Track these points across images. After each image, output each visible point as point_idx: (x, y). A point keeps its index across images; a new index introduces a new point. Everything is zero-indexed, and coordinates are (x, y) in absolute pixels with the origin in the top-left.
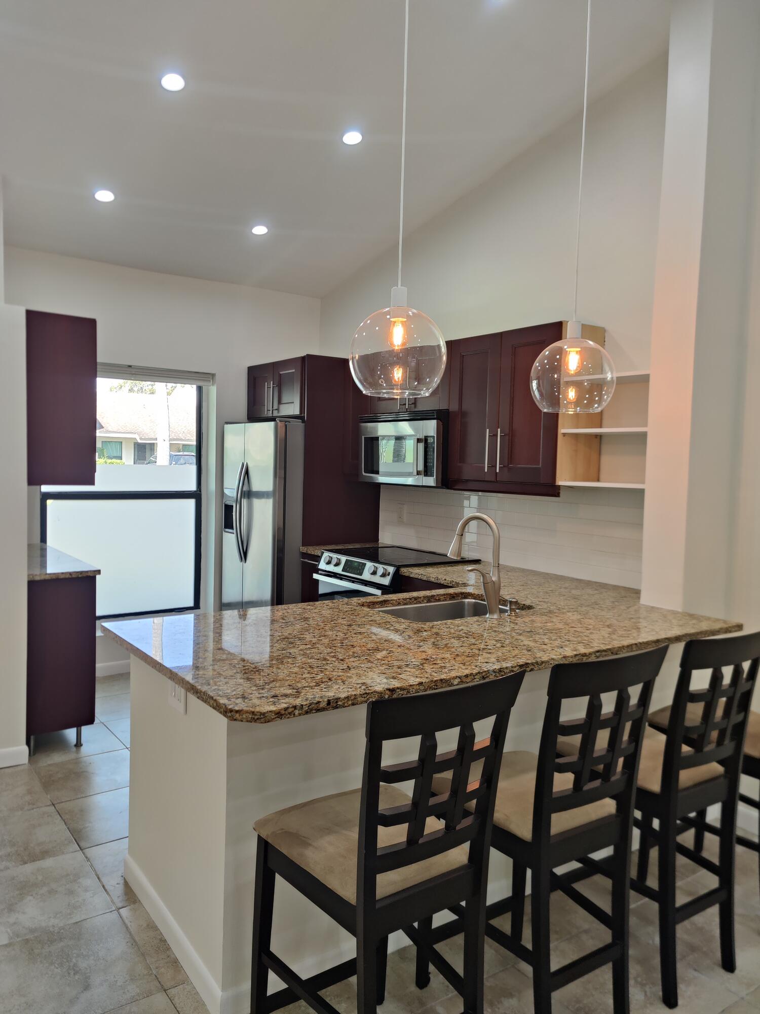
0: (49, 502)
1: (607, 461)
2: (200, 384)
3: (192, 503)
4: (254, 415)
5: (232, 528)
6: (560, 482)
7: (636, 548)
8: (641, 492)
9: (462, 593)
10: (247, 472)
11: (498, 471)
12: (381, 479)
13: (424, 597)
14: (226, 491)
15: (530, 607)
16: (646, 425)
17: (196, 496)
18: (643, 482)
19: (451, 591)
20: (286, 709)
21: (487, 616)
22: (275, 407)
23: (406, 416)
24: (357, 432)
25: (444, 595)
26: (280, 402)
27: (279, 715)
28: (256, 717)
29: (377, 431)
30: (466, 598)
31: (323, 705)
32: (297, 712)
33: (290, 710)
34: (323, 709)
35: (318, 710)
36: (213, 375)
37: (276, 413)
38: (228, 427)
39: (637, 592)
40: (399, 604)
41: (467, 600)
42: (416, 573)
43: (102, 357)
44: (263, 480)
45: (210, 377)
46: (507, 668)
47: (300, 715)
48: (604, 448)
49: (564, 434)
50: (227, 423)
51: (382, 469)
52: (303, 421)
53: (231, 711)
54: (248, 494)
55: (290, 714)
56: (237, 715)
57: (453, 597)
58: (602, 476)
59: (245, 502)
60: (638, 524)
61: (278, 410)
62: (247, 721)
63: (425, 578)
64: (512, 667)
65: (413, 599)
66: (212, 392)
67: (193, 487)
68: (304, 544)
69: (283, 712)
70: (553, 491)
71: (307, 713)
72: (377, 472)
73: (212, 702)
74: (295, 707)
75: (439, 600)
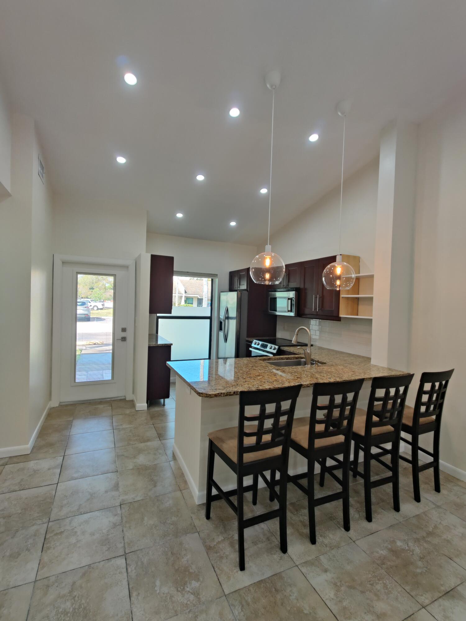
0: (159, 320)
1: (361, 308)
2: (213, 278)
3: (208, 321)
4: (231, 290)
5: (222, 330)
6: (341, 316)
7: (369, 342)
8: (371, 320)
9: (301, 357)
10: (227, 310)
11: (317, 311)
12: (278, 313)
13: (285, 358)
14: (220, 317)
15: (325, 363)
16: (373, 294)
17: (210, 318)
18: (372, 316)
19: (296, 356)
20: (218, 394)
21: (306, 366)
22: (238, 286)
23: (285, 290)
24: (268, 295)
25: (293, 357)
26: (240, 285)
27: (216, 395)
28: (208, 396)
29: (276, 295)
30: (302, 359)
31: (232, 393)
32: (222, 395)
33: (220, 394)
34: (232, 395)
35: (230, 395)
36: (217, 275)
37: (238, 289)
38: (222, 294)
39: (369, 359)
40: (275, 360)
41: (302, 360)
42: (286, 349)
43: (175, 268)
44: (233, 313)
45: (215, 275)
46: (305, 385)
47: (223, 396)
48: (360, 302)
49: (343, 297)
50: (221, 292)
51: (278, 309)
52: (248, 291)
53: (199, 393)
54: (228, 318)
55: (220, 395)
56: (201, 395)
57: (297, 358)
58: (359, 314)
59: (226, 321)
60: (370, 332)
61: (239, 287)
62: (205, 397)
63: (289, 351)
64: (307, 384)
65: (281, 359)
66: (217, 281)
67: (209, 315)
68: (248, 337)
69: (217, 395)
70: (337, 318)
71: (226, 396)
72: (276, 311)
73: (194, 390)
74: (221, 393)
75: (291, 359)
